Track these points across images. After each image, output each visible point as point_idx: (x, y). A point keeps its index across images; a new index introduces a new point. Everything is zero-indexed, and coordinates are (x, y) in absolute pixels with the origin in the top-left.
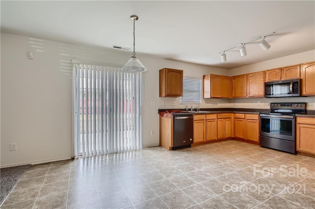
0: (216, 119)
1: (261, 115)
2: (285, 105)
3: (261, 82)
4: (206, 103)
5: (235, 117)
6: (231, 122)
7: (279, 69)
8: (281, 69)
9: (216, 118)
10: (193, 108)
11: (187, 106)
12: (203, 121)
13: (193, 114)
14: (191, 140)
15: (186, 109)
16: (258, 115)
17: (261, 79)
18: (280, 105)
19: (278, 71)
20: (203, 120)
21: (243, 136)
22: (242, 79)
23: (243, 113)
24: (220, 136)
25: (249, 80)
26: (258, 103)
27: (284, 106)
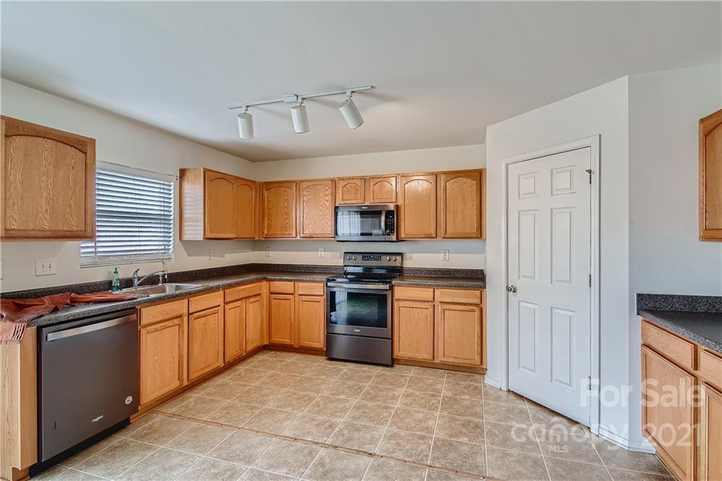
0: (222, 304)
1: (329, 284)
2: (370, 256)
3: (327, 204)
4: (189, 255)
5: (272, 290)
6: (262, 306)
7: (361, 178)
8: (365, 180)
9: (220, 302)
10: (140, 274)
11: (116, 272)
12: (177, 321)
13: (139, 303)
14: (129, 400)
15: (110, 282)
16: (322, 284)
17: (327, 198)
18: (361, 256)
19: (359, 182)
20: (181, 316)
21: (290, 339)
22: (286, 191)
23: (290, 281)
24: (232, 352)
25: (302, 196)
26: (320, 253)
27: (368, 260)
